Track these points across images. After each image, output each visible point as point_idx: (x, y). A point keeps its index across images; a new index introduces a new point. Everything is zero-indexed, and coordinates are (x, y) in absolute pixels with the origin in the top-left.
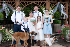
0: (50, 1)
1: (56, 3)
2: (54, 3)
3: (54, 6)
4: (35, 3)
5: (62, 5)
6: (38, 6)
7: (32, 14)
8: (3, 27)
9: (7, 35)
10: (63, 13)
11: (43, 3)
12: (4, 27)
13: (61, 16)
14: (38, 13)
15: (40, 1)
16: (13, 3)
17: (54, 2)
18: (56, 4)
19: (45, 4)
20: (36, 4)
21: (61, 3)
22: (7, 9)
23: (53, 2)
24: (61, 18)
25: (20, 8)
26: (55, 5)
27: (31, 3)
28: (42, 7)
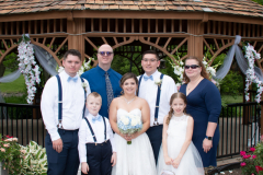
0: (206, 32)
1: (226, 42)
2: (219, 41)
3: (220, 50)
4: (143, 41)
5: (250, 49)
6: (157, 52)
7: (135, 86)
8: (10, 139)
9: (28, 170)
10: (253, 77)
11: (175, 41)
12: (16, 139)
13: (247, 89)
14: (159, 81)
15: (165, 34)
16: (59, 41)
17: (219, 35)
18: (229, 45)
19: (186, 44)
20: (148, 42)
21: (245, 42)
22: (33, 67)
23: (214, 35)
24: (247, 98)
25: (77, 62)
26: (225, 47)
27: (128, 39)
28: (171, 55)
